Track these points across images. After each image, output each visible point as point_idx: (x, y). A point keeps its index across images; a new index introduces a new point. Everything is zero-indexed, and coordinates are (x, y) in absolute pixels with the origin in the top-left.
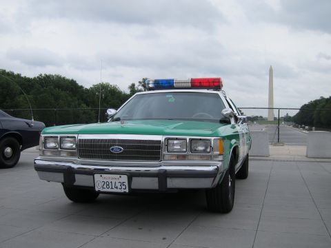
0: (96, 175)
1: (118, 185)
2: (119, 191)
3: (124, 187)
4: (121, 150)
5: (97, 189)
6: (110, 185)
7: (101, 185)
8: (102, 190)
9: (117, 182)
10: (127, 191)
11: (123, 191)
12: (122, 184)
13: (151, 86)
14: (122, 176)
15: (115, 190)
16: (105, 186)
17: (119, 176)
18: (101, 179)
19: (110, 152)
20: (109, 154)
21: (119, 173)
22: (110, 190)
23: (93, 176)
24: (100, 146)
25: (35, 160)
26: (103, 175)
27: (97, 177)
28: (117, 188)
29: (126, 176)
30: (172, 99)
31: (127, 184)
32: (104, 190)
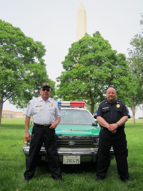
1: (75, 161)
2: (75, 163)
3: (78, 161)
5: (64, 163)
6: (71, 160)
7: (66, 161)
8: (66, 163)
9: (75, 159)
10: (79, 163)
11: (77, 163)
14: (77, 156)
15: (73, 163)
17: (76, 156)
18: (67, 158)
19: (68, 145)
20: (67, 146)
21: (76, 155)
22: (71, 163)
23: (62, 157)
24: (63, 142)
25: (24, 149)
26: (68, 156)
27: (65, 157)
28: (74, 162)
29: (80, 156)
30: (67, 113)
31: (79, 160)
32: (68, 163)
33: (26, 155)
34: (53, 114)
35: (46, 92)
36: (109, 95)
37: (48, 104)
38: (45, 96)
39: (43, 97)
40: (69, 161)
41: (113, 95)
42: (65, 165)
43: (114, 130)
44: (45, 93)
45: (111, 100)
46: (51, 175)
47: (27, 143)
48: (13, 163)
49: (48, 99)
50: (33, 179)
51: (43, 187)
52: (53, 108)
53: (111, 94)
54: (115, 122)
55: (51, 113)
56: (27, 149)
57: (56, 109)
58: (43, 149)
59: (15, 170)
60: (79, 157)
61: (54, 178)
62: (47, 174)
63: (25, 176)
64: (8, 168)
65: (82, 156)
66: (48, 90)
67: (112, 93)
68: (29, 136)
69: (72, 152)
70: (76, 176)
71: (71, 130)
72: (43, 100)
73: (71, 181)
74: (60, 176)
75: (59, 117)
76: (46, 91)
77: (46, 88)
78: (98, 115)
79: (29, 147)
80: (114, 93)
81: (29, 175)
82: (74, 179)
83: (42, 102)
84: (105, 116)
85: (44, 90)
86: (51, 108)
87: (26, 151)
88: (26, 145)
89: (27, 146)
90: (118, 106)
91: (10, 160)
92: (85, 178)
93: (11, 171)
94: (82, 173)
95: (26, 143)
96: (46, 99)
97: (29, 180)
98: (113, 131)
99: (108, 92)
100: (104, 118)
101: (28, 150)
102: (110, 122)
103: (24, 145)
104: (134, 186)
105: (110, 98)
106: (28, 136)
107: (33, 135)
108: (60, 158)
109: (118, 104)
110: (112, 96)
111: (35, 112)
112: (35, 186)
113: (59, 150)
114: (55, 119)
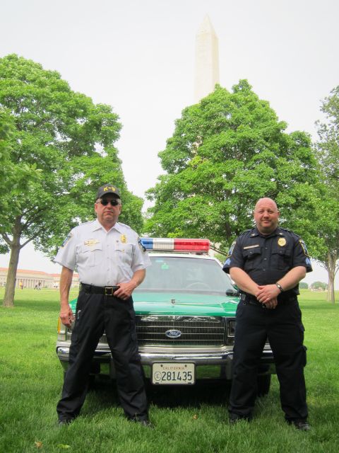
0: (155, 365)
1: (182, 376)
2: (182, 382)
3: (189, 378)
4: (179, 334)
5: (154, 382)
6: (172, 375)
7: (160, 376)
8: (161, 382)
9: (181, 371)
10: (192, 382)
11: (187, 382)
12: (188, 374)
14: (187, 364)
15: (178, 382)
16: (165, 378)
17: (183, 365)
18: (161, 370)
19: (164, 337)
20: (163, 339)
21: (185, 362)
22: (171, 382)
23: (151, 365)
24: (153, 330)
25: (58, 348)
26: (164, 365)
27: (156, 367)
28: (180, 379)
29: (193, 365)
30: (165, 266)
31: (193, 374)
32: (164, 382)
33: (63, 361)
34: (127, 261)
35: (109, 209)
36: (260, 215)
37: (113, 237)
38: (107, 216)
39: (102, 219)
40: (166, 376)
41: (272, 215)
42: (159, 386)
43: (271, 300)
44: (107, 210)
45: (266, 228)
46: (123, 412)
47: (66, 334)
48: (34, 383)
49: (113, 225)
50: (79, 419)
51: (101, 438)
52: (126, 247)
53: (266, 214)
54: (274, 281)
55: (120, 257)
56: (66, 346)
57: (133, 249)
58: (102, 346)
59: (37, 399)
60: (191, 368)
61: (129, 416)
62: (113, 409)
63: (59, 412)
64: (20, 394)
65: (198, 364)
66: (114, 204)
67: (269, 211)
68: (70, 314)
69: (174, 355)
70: (185, 413)
71: (173, 301)
72: (102, 226)
73: (171, 425)
74: (146, 412)
75: (140, 268)
76: (109, 205)
77: (108, 199)
78: (233, 264)
79: (69, 343)
80: (272, 212)
81: (69, 410)
82: (179, 420)
83: (99, 231)
84: (251, 267)
85: (104, 203)
86: (122, 246)
87: (63, 353)
88: (64, 339)
89: (66, 340)
90: (282, 242)
91: (27, 377)
92: (207, 419)
93: (28, 401)
94: (199, 408)
95: (63, 332)
96: (108, 224)
97: (68, 421)
98: (268, 302)
99: (260, 209)
100: (248, 272)
101: (67, 350)
102: (261, 281)
103: (60, 338)
104: (326, 438)
105: (264, 225)
106: (66, 315)
107: (79, 311)
108: (146, 368)
109: (282, 236)
110: (267, 218)
111: (83, 255)
112: (83, 435)
113: (143, 349)
114: (131, 274)
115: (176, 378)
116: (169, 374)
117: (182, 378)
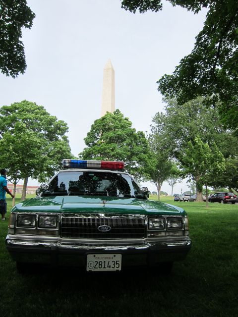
0: (88, 256)
1: (112, 264)
2: (111, 269)
3: (117, 266)
4: (109, 229)
5: (88, 269)
6: (103, 264)
7: (92, 265)
8: (93, 270)
9: (111, 261)
10: (120, 269)
11: (116, 269)
12: (116, 263)
13: (67, 165)
14: (116, 255)
15: (108, 269)
16: (97, 266)
17: (113, 255)
18: (94, 260)
19: (97, 231)
20: (95, 233)
21: (114, 252)
22: (102, 270)
23: (85, 256)
25: (7, 240)
26: (96, 255)
27: (90, 258)
28: (110, 267)
29: (120, 255)
30: (95, 178)
31: (120, 263)
32: (96, 270)
40: (98, 264)
42: (91, 273)
47: (15, 228)
60: (119, 257)
65: (125, 254)
71: (104, 202)
87: (11, 244)
88: (13, 232)
89: (15, 233)
95: (12, 226)
103: (10, 231)
115: (106, 266)
116: (100, 263)
117: (111, 266)
